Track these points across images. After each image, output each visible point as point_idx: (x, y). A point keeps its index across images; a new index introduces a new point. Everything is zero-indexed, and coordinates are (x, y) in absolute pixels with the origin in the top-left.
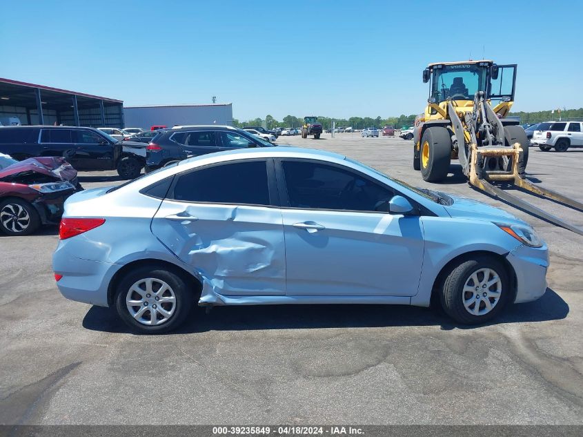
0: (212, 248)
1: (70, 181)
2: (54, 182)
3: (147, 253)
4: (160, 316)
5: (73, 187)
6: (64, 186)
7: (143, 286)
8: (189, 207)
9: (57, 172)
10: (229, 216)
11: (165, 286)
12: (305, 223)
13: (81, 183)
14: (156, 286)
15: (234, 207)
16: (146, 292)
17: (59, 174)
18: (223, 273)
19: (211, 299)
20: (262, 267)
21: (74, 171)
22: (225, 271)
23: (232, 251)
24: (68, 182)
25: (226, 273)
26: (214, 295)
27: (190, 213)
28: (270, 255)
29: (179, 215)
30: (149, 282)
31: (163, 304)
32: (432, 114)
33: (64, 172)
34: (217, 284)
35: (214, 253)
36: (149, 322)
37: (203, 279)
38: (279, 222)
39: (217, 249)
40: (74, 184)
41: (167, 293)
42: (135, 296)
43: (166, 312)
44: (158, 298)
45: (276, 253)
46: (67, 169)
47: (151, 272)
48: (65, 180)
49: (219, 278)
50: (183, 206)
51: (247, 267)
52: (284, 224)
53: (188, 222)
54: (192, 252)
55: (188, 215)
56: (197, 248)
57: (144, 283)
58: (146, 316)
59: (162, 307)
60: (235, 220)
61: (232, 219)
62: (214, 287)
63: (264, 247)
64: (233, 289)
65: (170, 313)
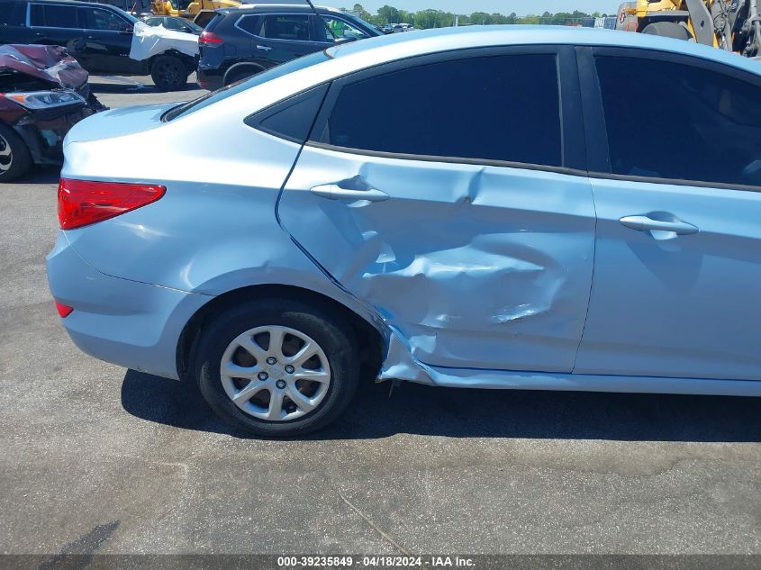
0: (417, 266)
1: (77, 90)
2: (49, 89)
3: (269, 271)
4: (289, 405)
5: (83, 100)
6: (67, 98)
7: (263, 340)
8: (366, 165)
9: (53, 72)
10: (461, 190)
11: (311, 348)
12: (650, 216)
13: (95, 94)
14: (291, 345)
15: (480, 168)
16: (268, 354)
17: (58, 78)
18: (437, 321)
19: (405, 372)
20: (529, 312)
21: (83, 72)
22: (441, 318)
23: (462, 274)
24: (72, 91)
25: (443, 322)
26: (411, 363)
27: (369, 181)
28: (553, 288)
29: (343, 184)
30: (277, 333)
31: (299, 383)
33: (67, 74)
34: (423, 344)
35: (420, 277)
36: (266, 415)
37: (391, 331)
38: (585, 210)
39: (426, 268)
40: (84, 96)
41: (314, 363)
42: (242, 358)
43: (303, 398)
44: (290, 368)
46: (70, 68)
48: (68, 86)
49: (429, 331)
50: (353, 162)
51: (494, 311)
52: (599, 216)
53: (364, 203)
54: (368, 275)
55: (365, 187)
57: (267, 335)
58: (261, 400)
59: (298, 388)
60: (476, 202)
61: (469, 199)
62: (413, 350)
63: (541, 268)
64: (450, 356)
65: (313, 402)
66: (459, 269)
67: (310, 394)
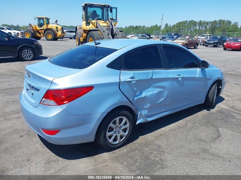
0: (144, 95)
3: (119, 102)
4: (122, 137)
7: (115, 122)
10: (150, 76)
12: (178, 75)
15: (152, 70)
18: (148, 106)
19: (142, 120)
20: (162, 99)
22: (149, 105)
26: (143, 118)
28: (166, 93)
29: (131, 78)
30: (118, 119)
32: (87, 25)
34: (145, 112)
36: (117, 142)
37: (139, 111)
38: (171, 76)
41: (125, 123)
42: (111, 130)
43: (124, 133)
44: (120, 127)
45: (168, 92)
47: (120, 113)
49: (146, 109)
50: (132, 73)
51: (157, 101)
53: (135, 82)
54: (136, 98)
55: (134, 78)
56: (137, 96)
58: (115, 139)
59: (123, 131)
60: (153, 78)
61: (152, 77)
62: (143, 114)
63: (164, 90)
64: (150, 113)
65: (127, 133)
66: (151, 93)
67: (125, 132)
